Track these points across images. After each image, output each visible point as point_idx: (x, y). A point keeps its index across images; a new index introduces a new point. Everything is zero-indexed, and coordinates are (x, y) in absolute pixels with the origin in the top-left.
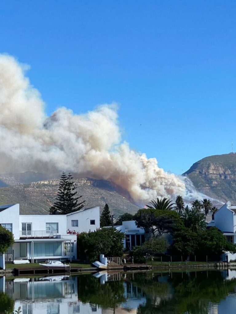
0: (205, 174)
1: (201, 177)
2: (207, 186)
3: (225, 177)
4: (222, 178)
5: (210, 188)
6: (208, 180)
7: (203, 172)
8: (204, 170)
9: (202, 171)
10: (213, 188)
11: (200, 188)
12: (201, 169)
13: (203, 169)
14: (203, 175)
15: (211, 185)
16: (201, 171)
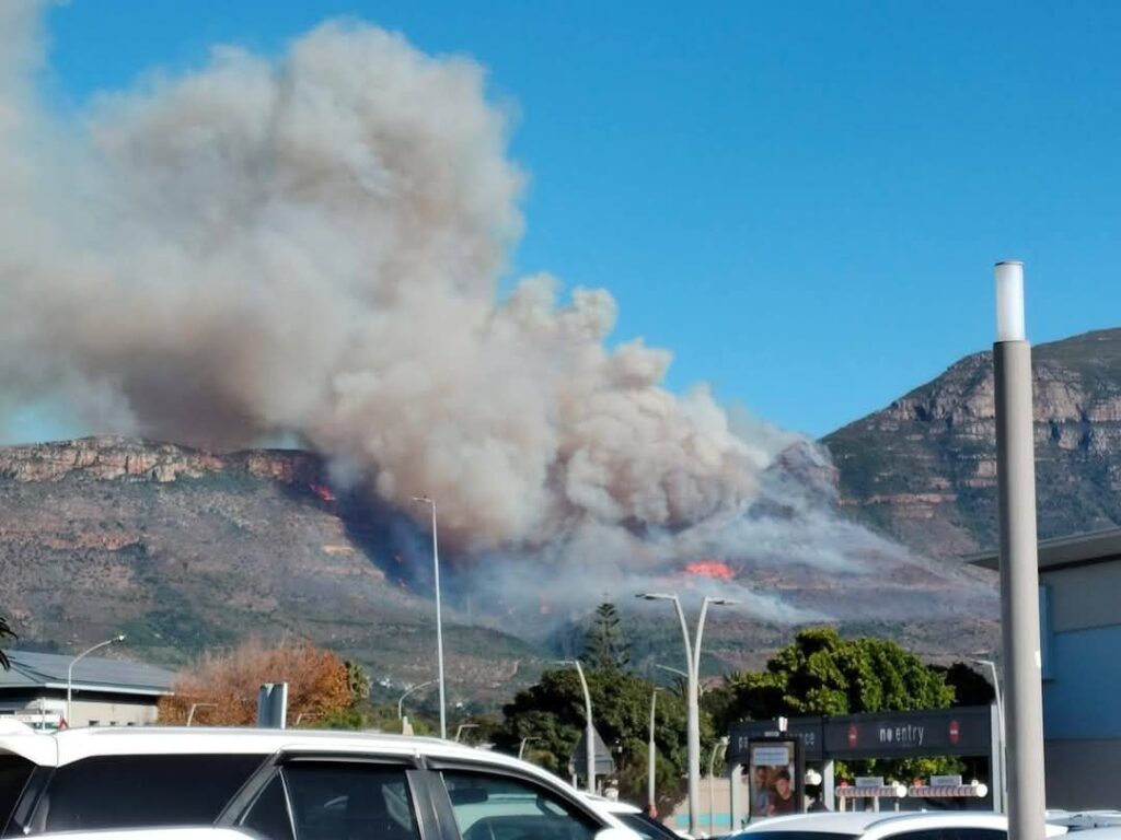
0: (949, 420)
1: (919, 437)
2: (938, 490)
3: (1085, 441)
4: (1061, 445)
5: (953, 497)
6: (953, 456)
7: (939, 413)
8: (940, 401)
9: (933, 405)
10: (974, 497)
11: (878, 498)
12: (930, 395)
13: (938, 394)
14: (933, 431)
15: (962, 485)
16: (926, 406)
